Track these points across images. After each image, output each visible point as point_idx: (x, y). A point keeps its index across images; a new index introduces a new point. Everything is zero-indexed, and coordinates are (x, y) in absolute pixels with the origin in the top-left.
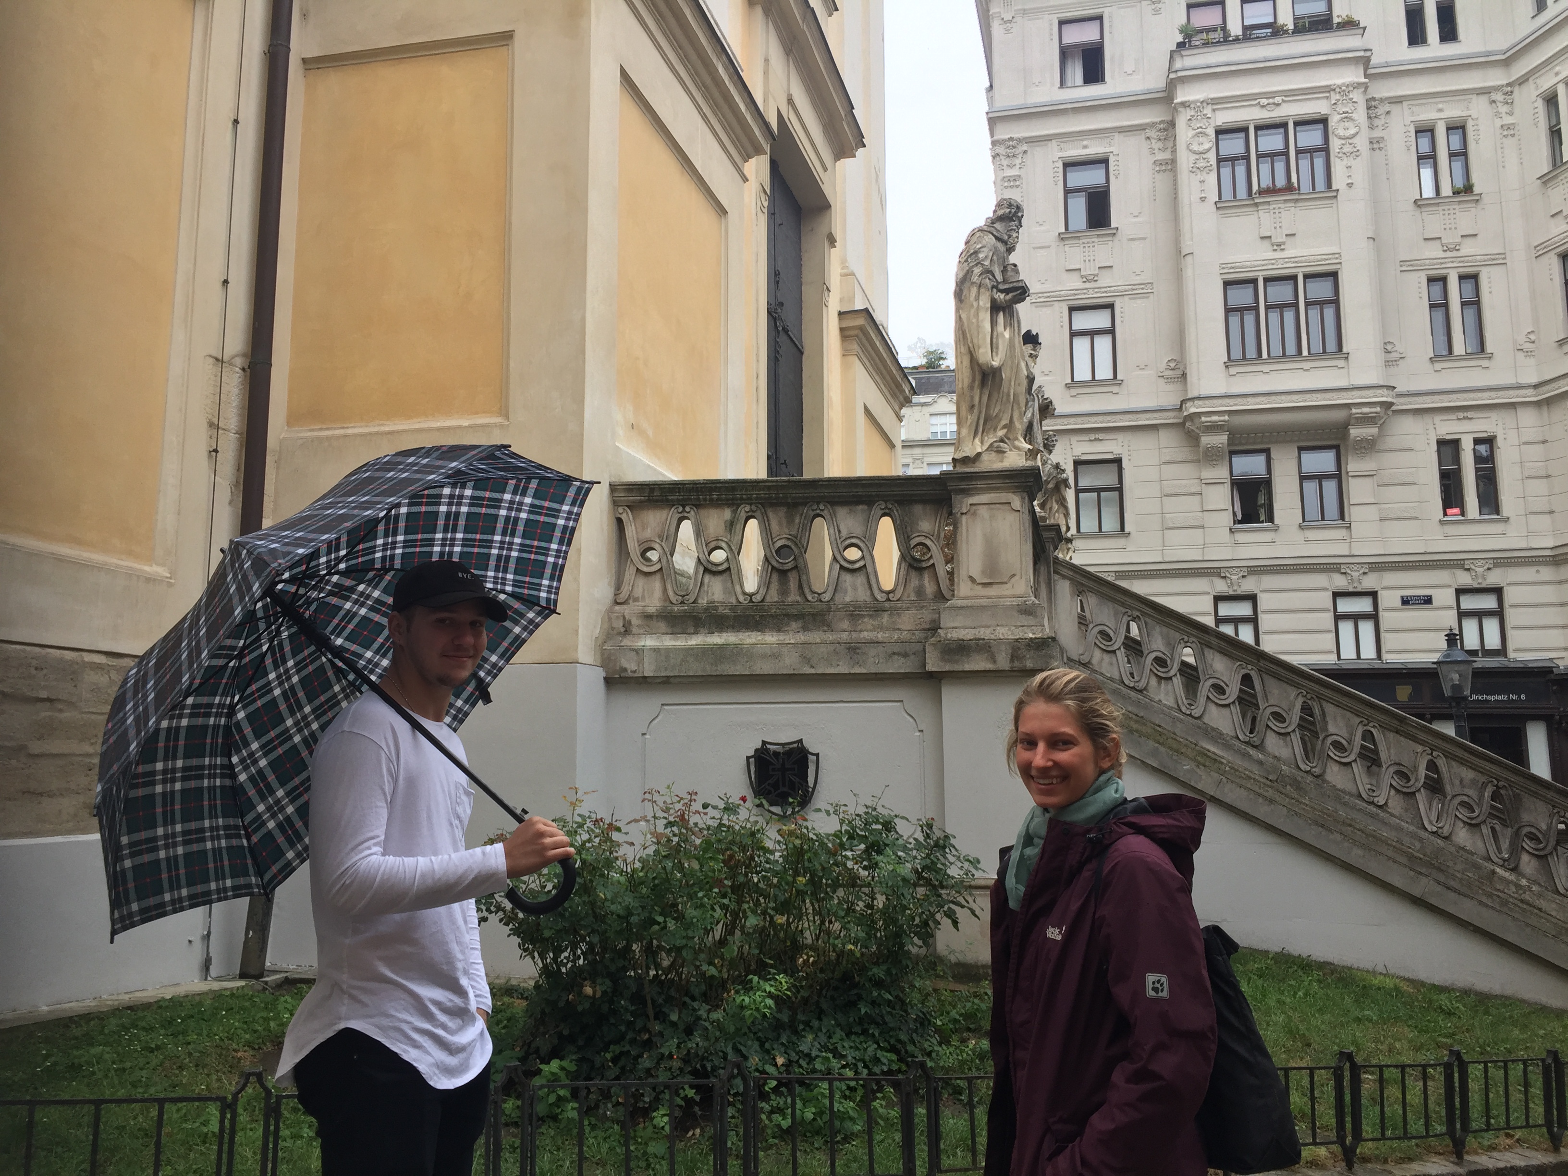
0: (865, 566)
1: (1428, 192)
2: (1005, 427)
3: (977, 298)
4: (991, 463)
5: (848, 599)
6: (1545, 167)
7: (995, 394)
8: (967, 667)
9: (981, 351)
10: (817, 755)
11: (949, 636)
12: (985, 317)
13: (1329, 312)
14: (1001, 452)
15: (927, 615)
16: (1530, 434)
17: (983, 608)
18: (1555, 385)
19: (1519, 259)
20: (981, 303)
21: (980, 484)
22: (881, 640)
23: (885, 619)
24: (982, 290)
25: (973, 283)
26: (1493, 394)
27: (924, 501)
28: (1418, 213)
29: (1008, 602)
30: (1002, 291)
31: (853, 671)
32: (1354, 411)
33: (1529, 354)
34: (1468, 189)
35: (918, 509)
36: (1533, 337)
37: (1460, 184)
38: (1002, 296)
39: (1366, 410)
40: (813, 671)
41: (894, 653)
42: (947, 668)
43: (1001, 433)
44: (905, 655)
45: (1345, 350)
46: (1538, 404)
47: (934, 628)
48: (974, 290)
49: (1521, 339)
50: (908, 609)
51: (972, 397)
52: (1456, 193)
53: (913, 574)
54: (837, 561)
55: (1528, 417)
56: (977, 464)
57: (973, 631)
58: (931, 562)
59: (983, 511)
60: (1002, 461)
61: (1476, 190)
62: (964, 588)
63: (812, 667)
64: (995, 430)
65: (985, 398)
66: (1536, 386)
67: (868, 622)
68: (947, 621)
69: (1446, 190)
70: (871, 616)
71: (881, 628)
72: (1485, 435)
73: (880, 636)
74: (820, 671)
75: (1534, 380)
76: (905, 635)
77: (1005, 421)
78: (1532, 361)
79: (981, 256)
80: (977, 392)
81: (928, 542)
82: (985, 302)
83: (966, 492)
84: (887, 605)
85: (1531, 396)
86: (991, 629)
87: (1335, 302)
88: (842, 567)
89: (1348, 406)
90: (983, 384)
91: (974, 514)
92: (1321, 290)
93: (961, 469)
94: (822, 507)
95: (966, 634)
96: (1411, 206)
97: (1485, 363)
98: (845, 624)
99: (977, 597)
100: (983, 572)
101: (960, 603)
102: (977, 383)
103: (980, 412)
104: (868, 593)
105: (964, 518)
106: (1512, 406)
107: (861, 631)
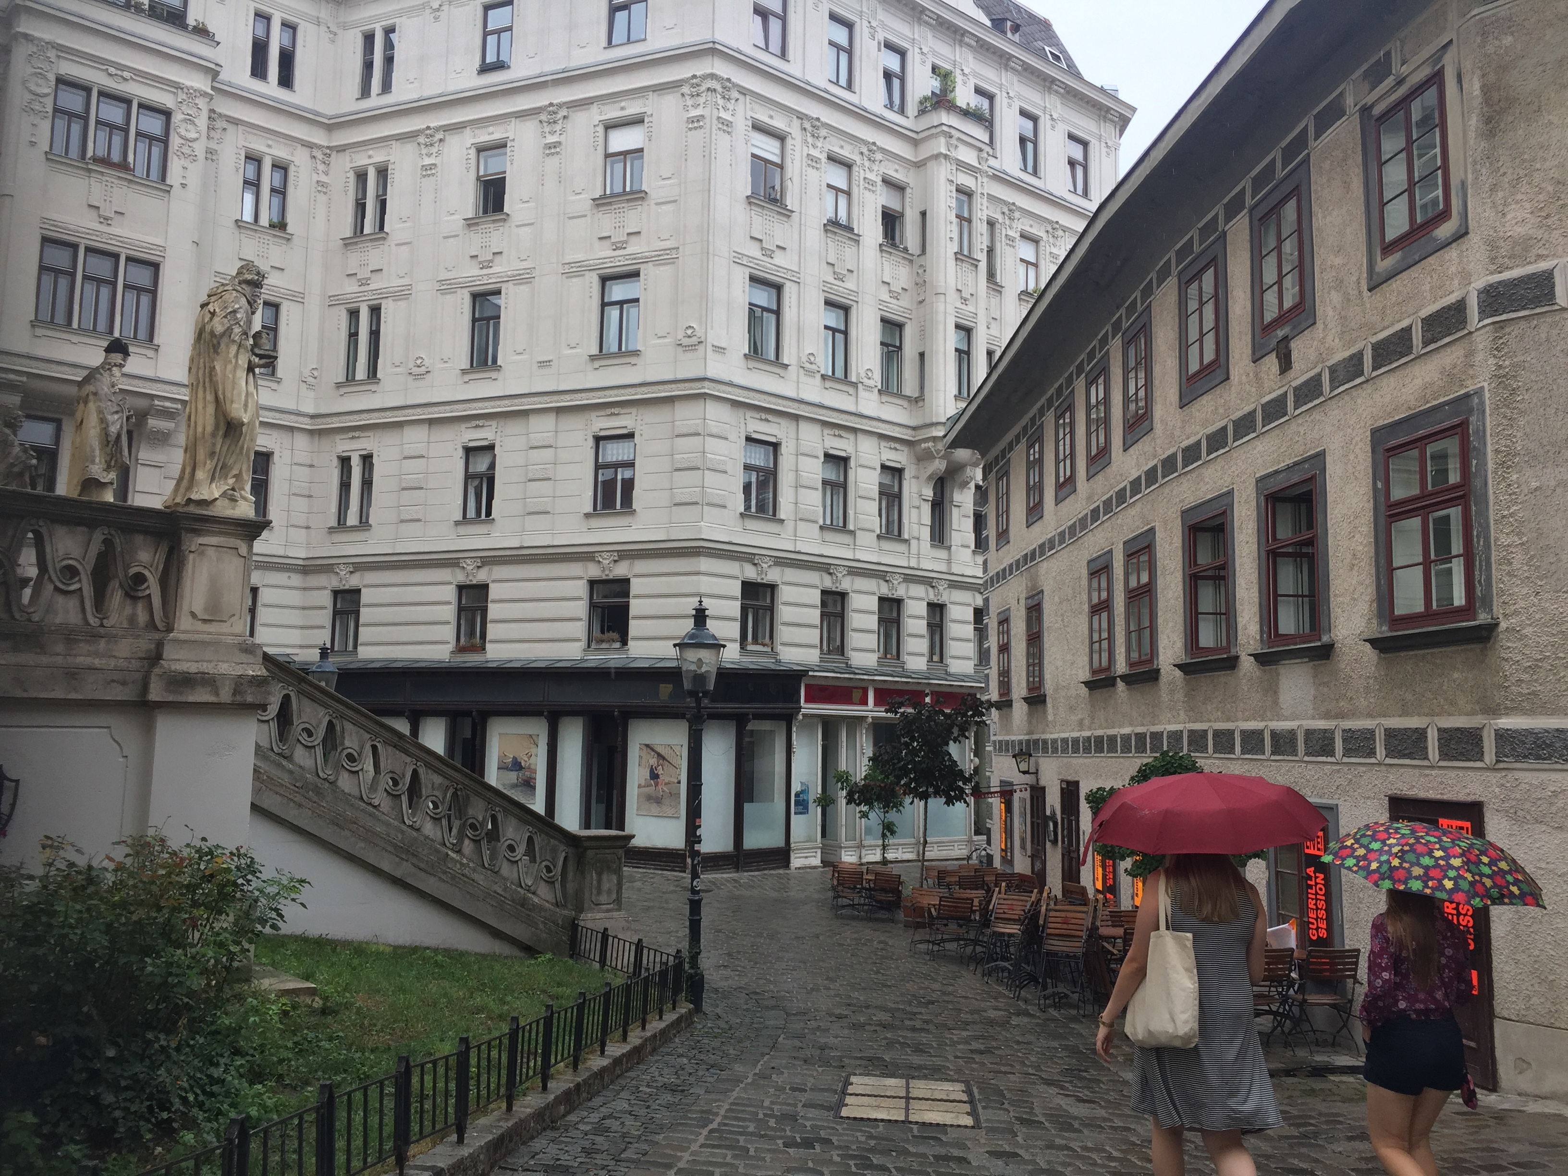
0: (80, 589)
1: (248, 217)
2: (234, 476)
3: (236, 356)
4: (223, 509)
5: (58, 621)
6: (348, 232)
7: (233, 447)
8: (191, 699)
9: (234, 405)
10: (17, 782)
11: (173, 668)
12: (242, 374)
13: (145, 299)
14: (233, 500)
15: (145, 644)
16: (302, 457)
17: (203, 643)
18: (328, 420)
19: (314, 302)
20: (240, 362)
21: (215, 527)
22: (99, 666)
23: (102, 644)
24: (241, 350)
25: (234, 341)
26: (277, 415)
27: (146, 532)
28: (236, 232)
29: (229, 640)
30: (257, 355)
31: (69, 697)
32: (156, 402)
33: (311, 387)
34: (280, 225)
35: (139, 539)
36: (316, 373)
37: (275, 220)
38: (257, 360)
39: (168, 404)
40: (25, 695)
41: (113, 681)
42: (171, 698)
43: (231, 481)
44: (124, 683)
45: (156, 342)
46: (311, 432)
47: (155, 657)
48: (233, 349)
49: (306, 372)
50: (123, 637)
51: (214, 445)
52: (272, 226)
53: (128, 602)
54: (51, 581)
55: (301, 442)
56: (211, 507)
57: (196, 665)
58: (147, 592)
59: (211, 552)
60: (233, 509)
61: (290, 229)
62: (184, 623)
63: (25, 691)
64: (226, 478)
65: (225, 448)
66: (313, 417)
67: (84, 647)
68: (169, 652)
69: (264, 221)
70: (87, 641)
71: (96, 654)
72: (264, 450)
73: (97, 662)
74: (35, 695)
75: (311, 411)
76: (122, 663)
77: (235, 472)
78: (311, 394)
79: (239, 316)
80: (219, 440)
81: (146, 573)
82: (243, 361)
83: (197, 532)
84: (102, 630)
85: (306, 423)
86: (213, 664)
87: (153, 292)
88: (56, 589)
89: (152, 397)
90: (226, 435)
91: (202, 553)
92: (142, 277)
93: (192, 509)
94: (41, 523)
95: (193, 668)
96: (232, 225)
97: (274, 385)
98: (60, 648)
99: (198, 632)
100: (206, 609)
101: (182, 637)
102: (221, 433)
103: (218, 460)
104: (80, 616)
105: (191, 556)
106: (291, 429)
107: (75, 656)
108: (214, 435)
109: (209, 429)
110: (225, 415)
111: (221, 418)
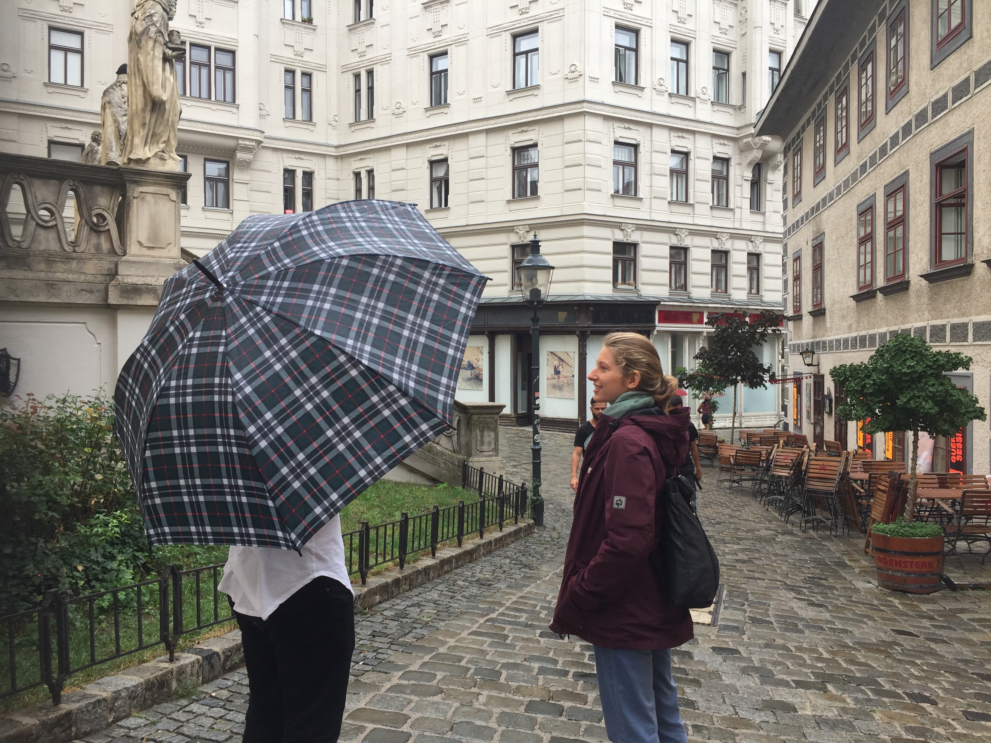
0: (56, 225)
1: (289, 16)
2: (164, 142)
3: (153, 48)
4: (155, 166)
5: (42, 248)
6: (351, 21)
7: (160, 119)
8: (140, 303)
9: (155, 87)
10: (19, 360)
11: (125, 281)
12: (159, 63)
13: (229, 75)
14: (163, 159)
15: (106, 265)
16: (332, 174)
17: (150, 264)
18: (346, 148)
19: (333, 70)
20: (156, 53)
21: (150, 179)
22: (71, 280)
23: (74, 264)
24: (157, 44)
25: (150, 38)
26: (315, 147)
27: (102, 184)
28: (282, 26)
29: (167, 261)
30: (170, 49)
31: (50, 301)
32: (240, 142)
33: (334, 127)
34: (309, 21)
35: (98, 189)
36: (337, 118)
37: (306, 17)
38: (170, 52)
39: (247, 143)
40: (17, 299)
41: (83, 290)
42: (124, 302)
43: (162, 146)
44: (91, 292)
45: (237, 102)
46: (336, 157)
47: (113, 274)
48: (151, 43)
49: (331, 118)
50: (90, 259)
51: (144, 118)
52: (304, 21)
53: (94, 235)
54: (34, 219)
55: (331, 163)
56: (146, 165)
57: (143, 279)
58: (107, 228)
59: (149, 198)
60: (163, 166)
61: (314, 22)
62: (133, 249)
63: (17, 296)
64: (158, 143)
65: (153, 120)
66: (337, 147)
67: (60, 266)
68: (122, 270)
69: (298, 18)
70: (63, 262)
71: (71, 271)
72: (308, 170)
73: (70, 277)
74: (23, 299)
75: (336, 143)
76: (90, 278)
77: (164, 138)
78: (335, 132)
79: (155, 19)
80: (148, 115)
81: (105, 214)
82: (159, 52)
83: (138, 183)
84: (74, 255)
85: (332, 152)
86: (155, 279)
87: (233, 70)
88: (38, 224)
89: (237, 138)
90: (153, 110)
91: (143, 199)
92: (224, 60)
93: (132, 166)
94: (22, 177)
95: (140, 281)
96: (279, 22)
97: (311, 128)
98: (42, 266)
99: (143, 256)
100: (149, 239)
101: (132, 259)
102: (149, 108)
103: (149, 129)
104: (58, 245)
105: (135, 201)
106: (324, 156)
107: (55, 272)
108: (144, 110)
109: (140, 106)
110: (150, 95)
111: (148, 98)
